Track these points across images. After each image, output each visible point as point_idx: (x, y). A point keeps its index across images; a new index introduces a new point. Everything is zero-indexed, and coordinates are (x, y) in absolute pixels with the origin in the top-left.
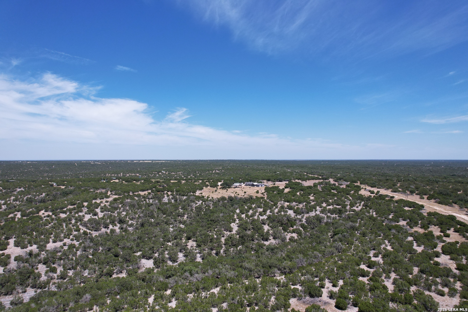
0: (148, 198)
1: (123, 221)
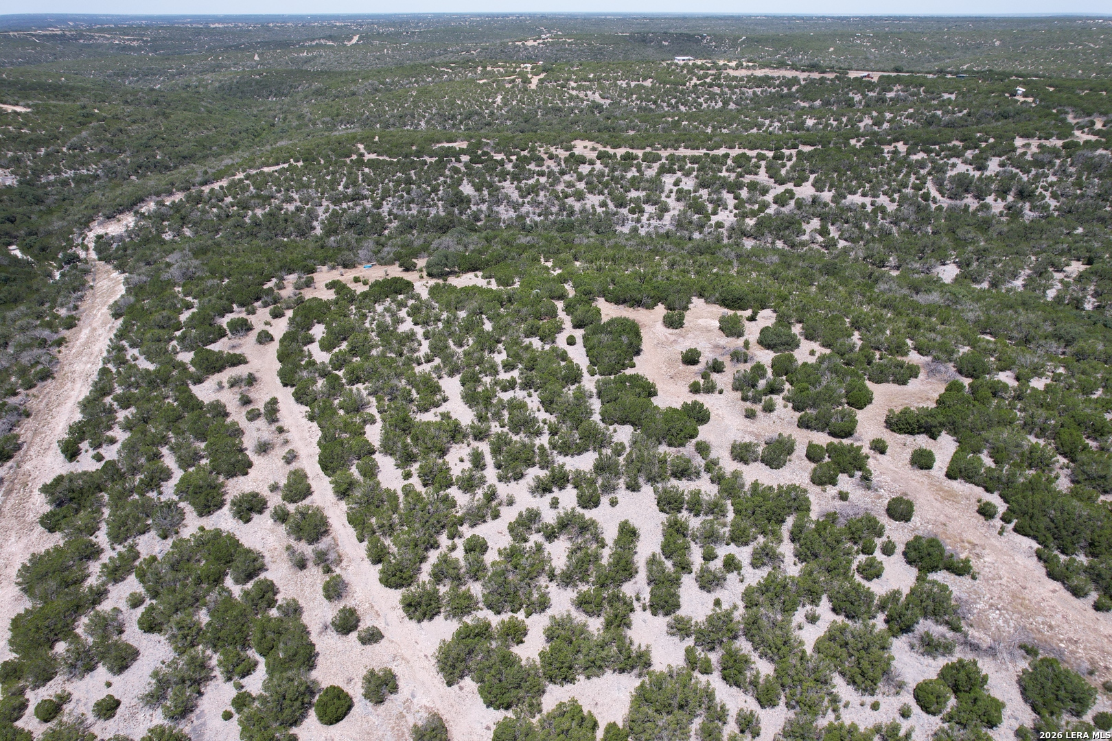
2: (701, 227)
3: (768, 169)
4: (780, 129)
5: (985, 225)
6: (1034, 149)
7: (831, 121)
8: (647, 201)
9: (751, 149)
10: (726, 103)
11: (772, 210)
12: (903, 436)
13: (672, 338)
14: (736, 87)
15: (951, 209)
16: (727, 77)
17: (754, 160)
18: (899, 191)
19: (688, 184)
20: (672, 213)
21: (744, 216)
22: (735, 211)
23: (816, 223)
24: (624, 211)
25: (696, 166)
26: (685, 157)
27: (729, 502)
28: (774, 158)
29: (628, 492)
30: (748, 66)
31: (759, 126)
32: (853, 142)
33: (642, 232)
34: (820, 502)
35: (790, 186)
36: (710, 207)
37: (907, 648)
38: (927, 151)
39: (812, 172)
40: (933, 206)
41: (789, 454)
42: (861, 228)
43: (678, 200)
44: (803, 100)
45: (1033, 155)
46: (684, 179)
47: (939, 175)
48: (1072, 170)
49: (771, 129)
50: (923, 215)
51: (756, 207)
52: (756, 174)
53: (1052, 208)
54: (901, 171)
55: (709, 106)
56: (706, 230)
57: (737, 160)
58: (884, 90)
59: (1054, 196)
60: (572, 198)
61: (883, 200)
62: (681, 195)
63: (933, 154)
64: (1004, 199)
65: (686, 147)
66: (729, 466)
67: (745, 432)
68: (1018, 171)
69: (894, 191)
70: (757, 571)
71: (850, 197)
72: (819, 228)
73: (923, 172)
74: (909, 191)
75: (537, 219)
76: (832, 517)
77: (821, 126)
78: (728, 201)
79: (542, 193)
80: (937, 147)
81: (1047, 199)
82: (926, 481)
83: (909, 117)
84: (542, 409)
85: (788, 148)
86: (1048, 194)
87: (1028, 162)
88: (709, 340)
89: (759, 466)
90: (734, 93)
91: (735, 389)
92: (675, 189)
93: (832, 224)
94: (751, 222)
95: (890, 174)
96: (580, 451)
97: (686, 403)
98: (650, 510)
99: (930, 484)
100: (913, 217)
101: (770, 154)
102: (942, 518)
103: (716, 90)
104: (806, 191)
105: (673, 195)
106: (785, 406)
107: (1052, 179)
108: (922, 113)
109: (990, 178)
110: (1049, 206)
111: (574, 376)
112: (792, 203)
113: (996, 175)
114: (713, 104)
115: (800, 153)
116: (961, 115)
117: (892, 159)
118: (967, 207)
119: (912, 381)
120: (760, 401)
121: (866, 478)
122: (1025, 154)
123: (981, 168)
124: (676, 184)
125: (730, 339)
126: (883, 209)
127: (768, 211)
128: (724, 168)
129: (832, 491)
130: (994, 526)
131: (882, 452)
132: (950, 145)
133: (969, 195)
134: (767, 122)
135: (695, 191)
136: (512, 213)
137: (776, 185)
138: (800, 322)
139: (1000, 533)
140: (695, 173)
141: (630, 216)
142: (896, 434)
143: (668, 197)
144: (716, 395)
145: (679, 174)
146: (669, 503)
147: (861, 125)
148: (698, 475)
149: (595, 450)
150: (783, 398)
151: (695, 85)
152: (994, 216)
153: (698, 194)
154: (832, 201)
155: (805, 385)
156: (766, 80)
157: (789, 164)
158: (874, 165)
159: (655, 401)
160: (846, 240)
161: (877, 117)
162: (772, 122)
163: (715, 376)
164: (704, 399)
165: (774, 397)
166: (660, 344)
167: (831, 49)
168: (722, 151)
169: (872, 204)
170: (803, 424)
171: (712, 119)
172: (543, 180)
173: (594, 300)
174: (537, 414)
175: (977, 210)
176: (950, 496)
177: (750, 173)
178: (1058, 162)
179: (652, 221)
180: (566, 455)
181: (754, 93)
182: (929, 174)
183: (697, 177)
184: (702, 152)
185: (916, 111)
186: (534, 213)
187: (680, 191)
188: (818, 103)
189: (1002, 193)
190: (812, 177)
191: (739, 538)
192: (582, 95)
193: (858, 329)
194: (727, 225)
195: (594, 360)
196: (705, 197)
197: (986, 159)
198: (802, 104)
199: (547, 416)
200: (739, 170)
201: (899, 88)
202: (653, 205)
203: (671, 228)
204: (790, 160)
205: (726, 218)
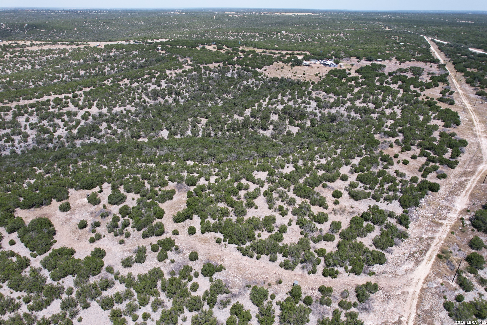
1: (178, 92)
2: (51, 140)
3: (73, 102)
4: (69, 78)
5: (169, 109)
6: (174, 75)
7: (92, 71)
8: (14, 134)
9: (60, 94)
10: (33, 66)
11: (83, 123)
12: (181, 223)
13: (68, 217)
14: (35, 56)
15: (155, 104)
16: (28, 51)
17: (64, 100)
18: (133, 101)
19: (34, 119)
20: (31, 137)
21: (70, 129)
22: (65, 128)
23: (105, 125)
25: (34, 109)
26: (26, 105)
27: (132, 289)
28: (74, 97)
29: (85, 310)
30: (37, 44)
31: (58, 78)
32: (106, 82)
33: (18, 151)
34: (166, 268)
35: (86, 109)
36: (51, 129)
37: (218, 309)
38: (138, 82)
39: (94, 101)
40: (148, 105)
41: (145, 253)
42: (124, 122)
43: (32, 129)
44: (74, 60)
45: (175, 77)
46: (31, 117)
47: (146, 92)
48: (188, 81)
49: (64, 79)
50: (146, 110)
51: (74, 123)
52: (68, 107)
53: (188, 97)
54: (131, 93)
55: (24, 68)
56: (54, 141)
57: (55, 101)
58: (108, 52)
59: (187, 92)
61: (128, 107)
62: (33, 127)
63: (140, 83)
64: (172, 96)
65: (24, 99)
66: (124, 272)
67: (123, 251)
68: (172, 84)
69: (132, 102)
70: (156, 313)
71: (115, 109)
72: (107, 126)
73: (139, 91)
74: (137, 101)
76: (172, 273)
77: (88, 74)
78: (59, 124)
80: (140, 79)
81: (185, 94)
82: (196, 238)
83: (124, 64)
84: (14, 291)
85: (78, 91)
86: (184, 92)
87: (174, 80)
88: (86, 211)
89: (136, 265)
90: (36, 60)
91: (110, 232)
92: (28, 124)
93: (112, 123)
94: (75, 132)
95: (127, 95)
96: (49, 303)
97: (92, 252)
98: (100, 312)
99: (198, 239)
100: (143, 112)
101: (71, 95)
102: (207, 251)
103: (25, 59)
104: (95, 110)
105: (28, 127)
106: (134, 231)
107: (184, 86)
108: (128, 62)
109: (163, 89)
110: (186, 96)
111: (25, 263)
112: (91, 117)
113: (166, 88)
114: (26, 67)
115: (85, 92)
116: (143, 61)
117: (126, 88)
118: (160, 103)
119: (175, 196)
120: (123, 233)
121: (177, 249)
122: (171, 77)
123: (159, 85)
124: (27, 120)
125: (96, 206)
126: (129, 111)
127: (81, 124)
128: (50, 107)
129: (168, 261)
130: (223, 245)
131: (178, 234)
132: (145, 77)
133: (159, 97)
134: (61, 75)
137: (80, 110)
138: (122, 185)
139: (225, 247)
140: (35, 113)
141: (7, 144)
142: (179, 224)
143: (26, 129)
144: (103, 239)
145: (26, 115)
146: (107, 304)
147: (106, 71)
148: (114, 284)
149: (57, 298)
150: (131, 227)
151: (11, 57)
152: (171, 104)
153: (42, 124)
154: (108, 113)
155: (138, 218)
156: (50, 52)
157: (82, 99)
158: (119, 92)
159: (76, 256)
160: (120, 129)
161: (111, 66)
162: (63, 75)
163: (98, 229)
164: (98, 244)
165: (127, 228)
166: (64, 223)
167: (76, 29)
168: (45, 98)
169: (125, 110)
170: (145, 236)
171: (30, 77)
173: (14, 211)
174: (12, 296)
175: (164, 103)
176: (206, 241)
177: (65, 107)
178: (183, 78)
179: (21, 144)
180: (42, 309)
181: (47, 58)
182: (142, 91)
183: (37, 115)
184: (34, 101)
185: (126, 61)
187: (31, 125)
188: (81, 61)
189: (170, 94)
190: (95, 103)
191: (143, 303)
193: (146, 179)
194: (64, 135)
195: (32, 249)
196: (46, 124)
197: (160, 82)
198: (74, 62)
199: (19, 294)
200: (58, 106)
201: (115, 50)
202: (18, 135)
203: (34, 145)
204: (81, 96)
205: (62, 132)
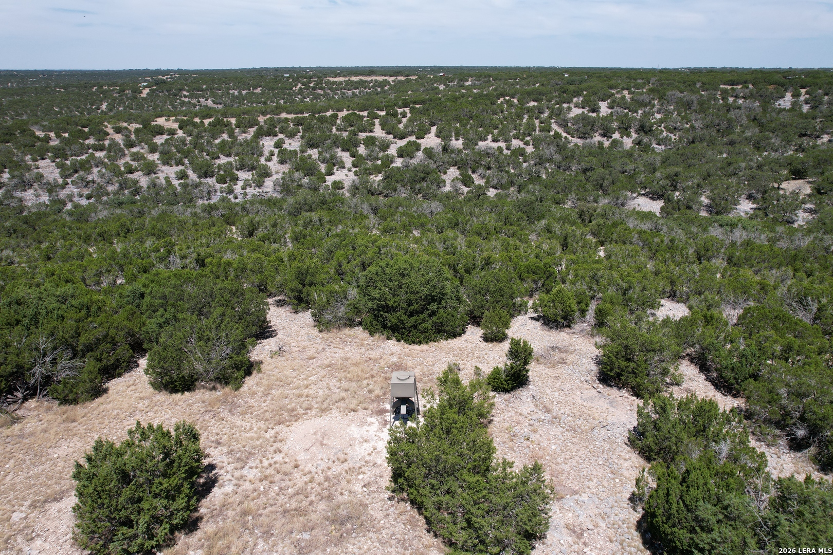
0: (735, 94)
1: (647, 129)
3: (384, 126)
6: (627, 95)
8: (241, 167)
9: (361, 110)
11: (398, 163)
14: (336, 89)
15: (587, 147)
16: (328, 82)
17: (366, 119)
18: (529, 134)
19: (293, 145)
20: (274, 177)
21: (368, 172)
22: (354, 169)
23: (453, 172)
24: (211, 181)
25: (301, 127)
26: (287, 120)
28: (387, 116)
35: (412, 138)
36: (323, 168)
39: (433, 124)
40: (570, 145)
42: (507, 173)
43: (282, 162)
46: (287, 141)
47: (561, 119)
51: (379, 162)
52: (371, 131)
54: (523, 117)
56: (322, 192)
57: (347, 120)
60: (140, 173)
61: (517, 144)
62: (285, 157)
64: (629, 136)
65: (288, 113)
68: (627, 111)
69: (524, 135)
71: (480, 143)
72: (459, 177)
73: (544, 116)
74: (538, 133)
75: (84, 202)
78: (344, 159)
79: (95, 170)
81: (664, 134)
85: (400, 107)
90: (336, 94)
92: (277, 151)
93: (473, 172)
94: (377, 179)
95: (513, 120)
101: (382, 113)
103: (319, 91)
104: (431, 141)
105: (275, 158)
109: (606, 118)
112: (420, 154)
113: (611, 116)
115: (413, 109)
118: (600, 145)
122: (624, 97)
123: (594, 110)
124: (278, 145)
126: (521, 152)
127: (394, 165)
128: (334, 127)
135: (302, 152)
136: (45, 198)
137: (396, 140)
140: (300, 134)
141: (218, 186)
143: (269, 160)
145: (281, 136)
151: (301, 88)
152: (627, 151)
153: (306, 154)
154: (465, 149)
156: (360, 84)
157: (404, 120)
160: (494, 187)
169: (508, 148)
172: (100, 154)
175: (610, 147)
177: (364, 131)
178: (655, 102)
179: (248, 190)
182: (550, 118)
183: (302, 137)
184: (307, 115)
186: (81, 196)
187: (283, 153)
189: (624, 131)
190: (434, 129)
192: (194, 101)
194: (347, 184)
196: (316, 156)
200: (351, 128)
202: (248, 171)
203: (275, 195)
204: (405, 116)
205: (344, 177)
